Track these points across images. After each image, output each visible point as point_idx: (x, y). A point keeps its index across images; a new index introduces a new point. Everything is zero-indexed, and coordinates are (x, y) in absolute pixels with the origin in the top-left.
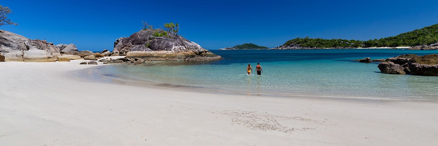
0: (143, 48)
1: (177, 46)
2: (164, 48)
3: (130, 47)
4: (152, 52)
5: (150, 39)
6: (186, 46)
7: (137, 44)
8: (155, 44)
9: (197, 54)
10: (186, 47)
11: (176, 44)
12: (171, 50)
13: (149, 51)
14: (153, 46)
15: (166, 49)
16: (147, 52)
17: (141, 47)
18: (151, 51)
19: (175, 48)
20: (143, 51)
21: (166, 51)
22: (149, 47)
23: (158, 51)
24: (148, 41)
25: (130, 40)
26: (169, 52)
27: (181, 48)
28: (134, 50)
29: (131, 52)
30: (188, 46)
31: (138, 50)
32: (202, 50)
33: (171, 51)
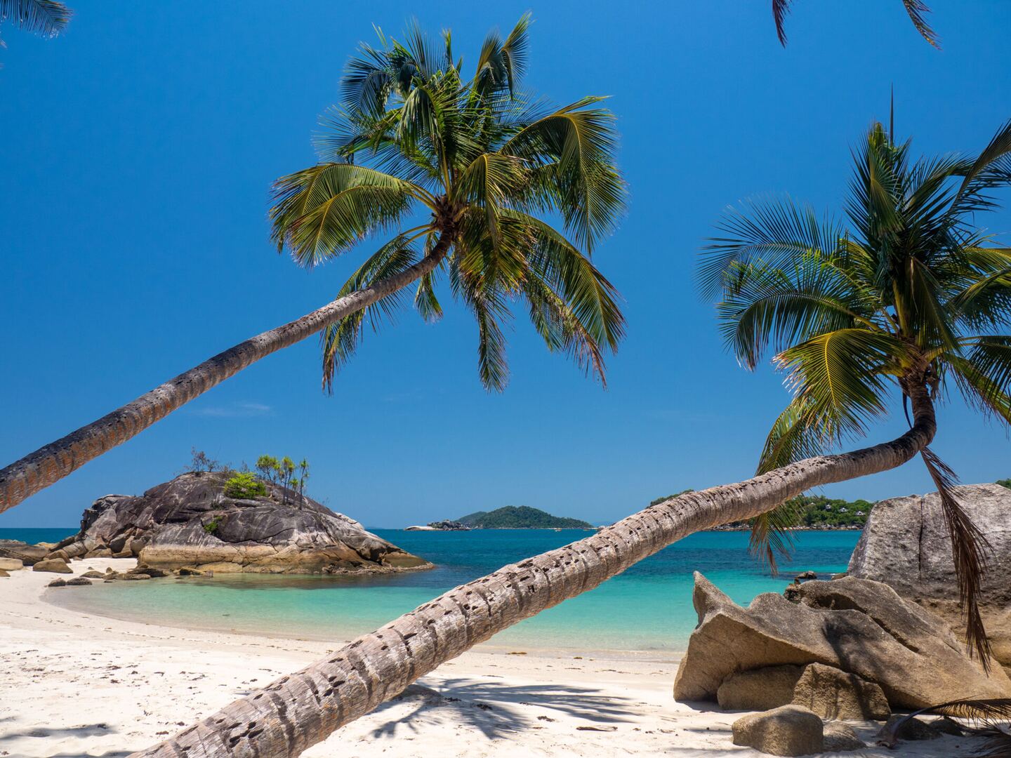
0: (198, 536)
1: (303, 531)
2: (266, 538)
3: (146, 528)
4: (228, 549)
5: (215, 506)
6: (331, 533)
7: (173, 521)
8: (237, 524)
9: (364, 557)
10: (329, 536)
11: (303, 525)
12: (288, 545)
13: (218, 544)
14: (227, 530)
15: (270, 539)
16: (211, 548)
17: (189, 532)
18: (224, 545)
19: (299, 539)
20: (197, 544)
21: (270, 548)
22: (216, 533)
23: (245, 545)
24: (209, 513)
25: (148, 508)
26: (283, 552)
27: (318, 539)
28: (165, 541)
29: (159, 548)
30: (337, 532)
31: (180, 543)
32: (377, 545)
33: (287, 549)
